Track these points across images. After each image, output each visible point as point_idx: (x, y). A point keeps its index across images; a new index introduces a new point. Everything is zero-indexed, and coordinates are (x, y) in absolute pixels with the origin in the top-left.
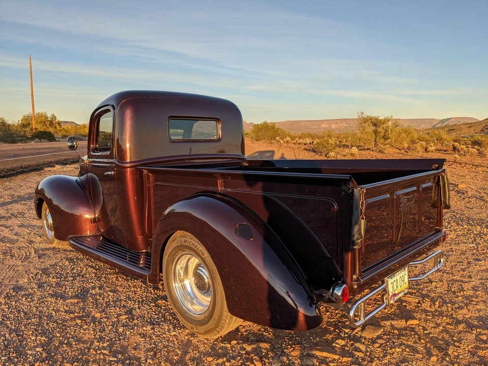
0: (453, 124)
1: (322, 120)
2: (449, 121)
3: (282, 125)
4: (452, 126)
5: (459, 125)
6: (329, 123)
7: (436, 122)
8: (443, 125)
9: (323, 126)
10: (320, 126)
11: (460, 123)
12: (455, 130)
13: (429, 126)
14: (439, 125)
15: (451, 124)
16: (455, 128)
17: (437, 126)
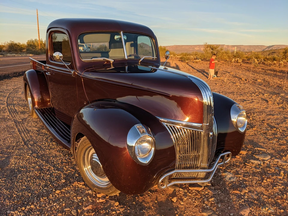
0: (275, 49)
1: (195, 45)
2: (273, 47)
3: (171, 48)
4: (274, 50)
5: (278, 50)
6: (199, 47)
7: (265, 48)
8: (269, 50)
9: (196, 49)
10: (194, 48)
11: (279, 49)
12: (276, 53)
13: (260, 50)
14: (267, 49)
15: (274, 49)
16: (276, 51)
17: (265, 50)
